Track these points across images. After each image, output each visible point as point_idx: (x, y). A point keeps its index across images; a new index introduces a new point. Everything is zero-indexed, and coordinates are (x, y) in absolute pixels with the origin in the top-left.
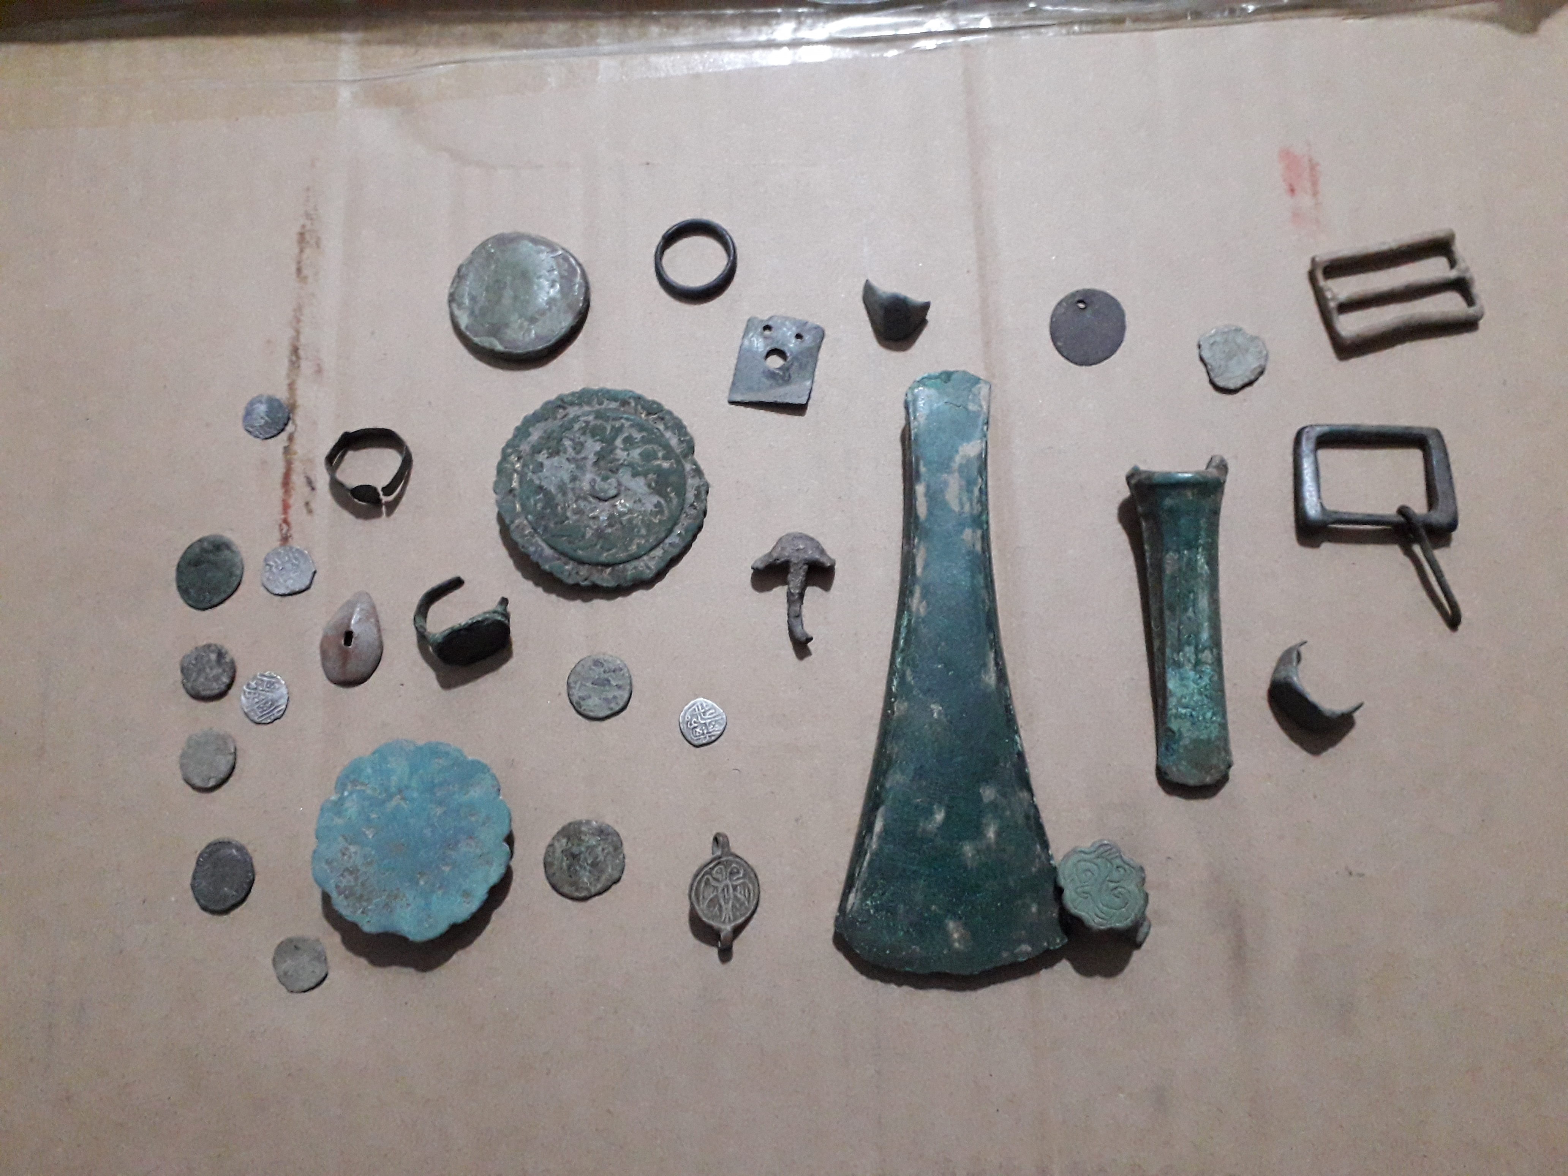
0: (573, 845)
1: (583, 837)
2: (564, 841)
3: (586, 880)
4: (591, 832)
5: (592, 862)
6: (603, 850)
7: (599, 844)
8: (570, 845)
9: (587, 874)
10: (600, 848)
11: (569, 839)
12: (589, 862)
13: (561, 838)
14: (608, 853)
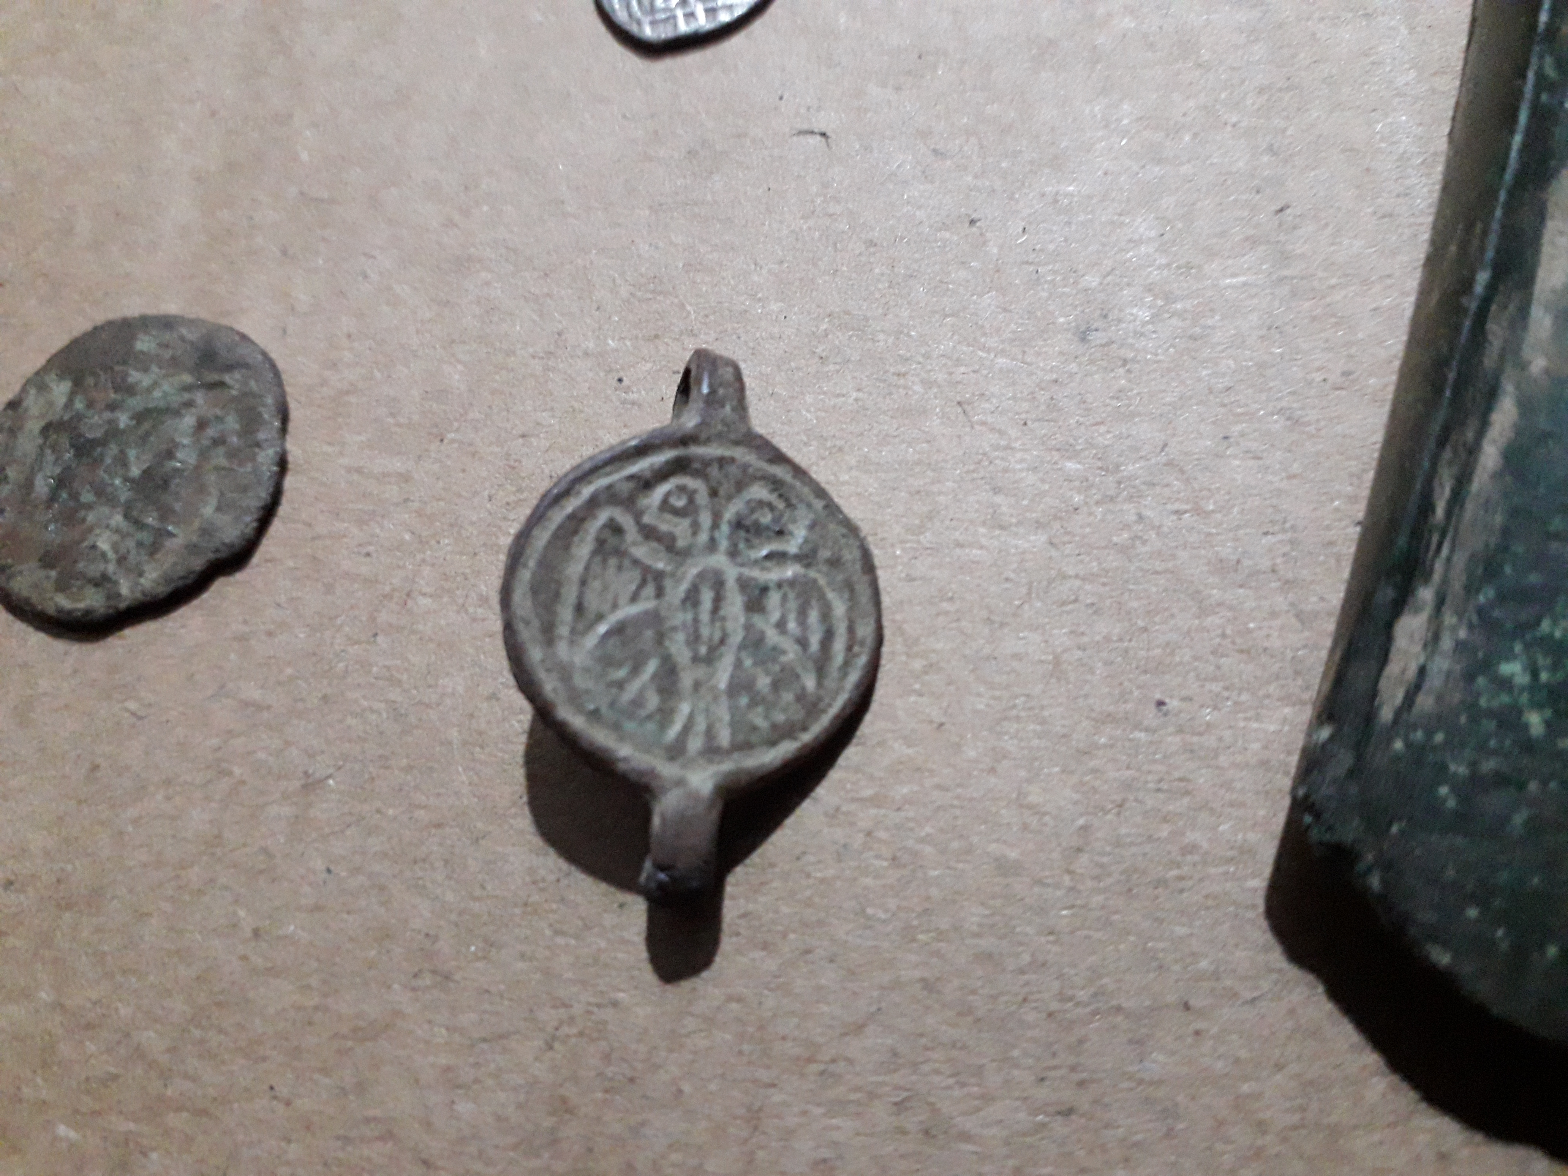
0: (90, 405)
1: (135, 376)
2: (60, 390)
3: (104, 545)
4: (167, 354)
5: (147, 473)
6: (201, 425)
7: (189, 404)
8: (79, 405)
9: (118, 519)
10: (189, 420)
11: (78, 383)
12: (135, 471)
13: (51, 379)
14: (220, 441)
